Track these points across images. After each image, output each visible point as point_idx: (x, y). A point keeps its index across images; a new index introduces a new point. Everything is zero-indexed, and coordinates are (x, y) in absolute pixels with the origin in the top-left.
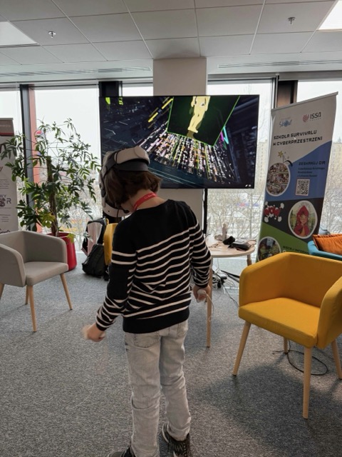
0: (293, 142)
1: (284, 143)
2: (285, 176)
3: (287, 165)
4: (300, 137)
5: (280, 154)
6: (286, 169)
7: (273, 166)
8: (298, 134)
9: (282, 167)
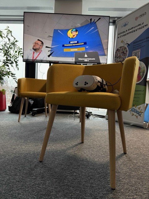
0: (129, 33)
1: (124, 35)
2: (125, 52)
3: (126, 46)
4: (134, 29)
5: (122, 42)
6: (125, 48)
7: (118, 49)
8: (132, 28)
9: (123, 48)
